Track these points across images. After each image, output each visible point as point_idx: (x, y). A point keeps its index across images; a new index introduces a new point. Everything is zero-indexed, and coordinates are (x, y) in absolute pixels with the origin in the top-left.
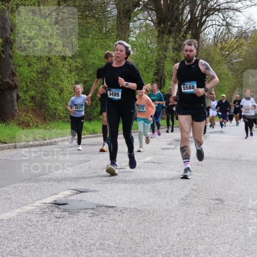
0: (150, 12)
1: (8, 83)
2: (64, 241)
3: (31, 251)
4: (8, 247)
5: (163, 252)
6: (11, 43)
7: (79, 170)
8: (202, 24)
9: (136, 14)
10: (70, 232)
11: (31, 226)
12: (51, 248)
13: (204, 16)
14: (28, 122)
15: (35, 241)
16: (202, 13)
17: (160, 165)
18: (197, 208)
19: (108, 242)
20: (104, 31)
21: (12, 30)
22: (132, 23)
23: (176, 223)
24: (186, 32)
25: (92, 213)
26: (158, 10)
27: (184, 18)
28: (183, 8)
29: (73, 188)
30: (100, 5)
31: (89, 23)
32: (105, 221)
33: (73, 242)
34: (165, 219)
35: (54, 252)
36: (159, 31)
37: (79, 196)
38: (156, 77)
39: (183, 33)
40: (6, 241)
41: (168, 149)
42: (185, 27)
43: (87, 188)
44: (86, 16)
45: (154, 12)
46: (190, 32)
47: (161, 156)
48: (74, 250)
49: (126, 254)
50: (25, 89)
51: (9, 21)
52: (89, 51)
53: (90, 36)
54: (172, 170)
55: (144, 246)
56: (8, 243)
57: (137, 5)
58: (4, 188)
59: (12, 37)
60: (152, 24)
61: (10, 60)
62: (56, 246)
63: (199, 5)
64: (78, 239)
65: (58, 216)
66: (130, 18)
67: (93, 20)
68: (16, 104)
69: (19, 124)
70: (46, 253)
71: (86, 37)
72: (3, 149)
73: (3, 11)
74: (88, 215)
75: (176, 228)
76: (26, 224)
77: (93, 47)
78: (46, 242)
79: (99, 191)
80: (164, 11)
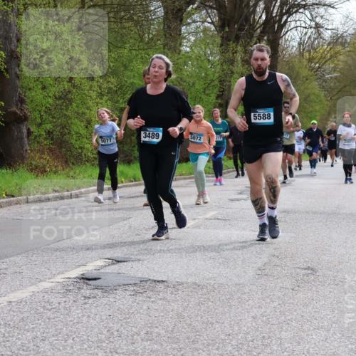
0: (209, 11)
1: (15, 113)
2: (96, 330)
3: (51, 344)
4: (19, 339)
5: (233, 343)
6: (18, 57)
7: (115, 232)
8: (282, 27)
9: (190, 14)
10: (104, 318)
11: (50, 310)
12: (78, 340)
13: (284, 14)
14: (44, 167)
15: (56, 330)
16: (281, 11)
17: (228, 223)
18: (279, 281)
19: (157, 330)
20: (147, 39)
22: (184, 27)
23: (250, 302)
24: (260, 38)
25: (134, 290)
26: (220, 8)
27: (257, 18)
28: (256, 5)
30: (139, 3)
31: (125, 28)
32: (152, 302)
33: (108, 331)
34: (236, 297)
35: (82, 345)
36: (222, 37)
37: (116, 268)
38: (220, 101)
39: (255, 39)
40: (17, 331)
41: (238, 200)
42: (259, 31)
43: (127, 256)
44: (121, 19)
45: (215, 11)
46: (265, 38)
47: (228, 210)
48: (110, 342)
49: (182, 346)
50: (39, 121)
51: (14, 27)
52: (126, 67)
53: (127, 46)
54: (244, 229)
55: (207, 335)
56: (19, 334)
58: (12, 259)
59: (18, 50)
60: (213, 28)
61: (17, 81)
62: (85, 337)
64: (116, 327)
65: (88, 295)
66: (181, 20)
67: (130, 24)
68: (26, 142)
69: (31, 170)
70: (72, 347)
71: (120, 47)
72: (10, 204)
73: (6, 14)
74: (128, 293)
75: (251, 308)
76: (44, 307)
77: (131, 61)
78: (71, 331)
79: (143, 261)
80: (228, 9)
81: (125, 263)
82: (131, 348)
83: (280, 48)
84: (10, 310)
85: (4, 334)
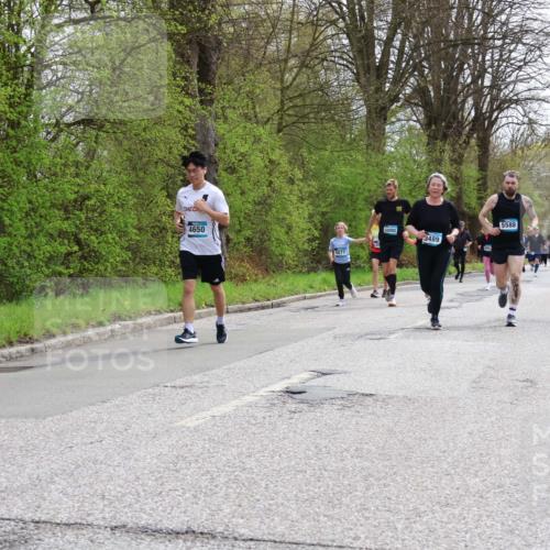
0: (415, 109)
2: (304, 446)
3: (257, 460)
4: (224, 455)
5: (449, 460)
6: (216, 162)
8: (492, 123)
9: (394, 113)
10: (311, 433)
11: (255, 425)
12: (285, 456)
13: (497, 109)
14: (244, 275)
15: (262, 446)
16: (492, 107)
18: (496, 393)
19: (366, 446)
20: (349, 140)
21: (216, 145)
22: (388, 126)
24: (469, 136)
25: (341, 404)
26: (427, 105)
27: (466, 115)
28: (464, 101)
29: (313, 368)
30: (341, 102)
31: (326, 129)
32: (361, 417)
33: (316, 447)
34: (450, 411)
35: (289, 462)
36: (429, 136)
37: (322, 381)
39: (464, 137)
40: (222, 447)
42: (467, 128)
43: (333, 368)
44: (322, 119)
45: (421, 108)
46: (475, 136)
48: (319, 459)
49: (394, 463)
50: (238, 227)
51: (212, 132)
52: (327, 169)
53: (329, 147)
56: (224, 450)
57: (396, 99)
58: (214, 371)
59: (217, 154)
60: (418, 126)
62: (292, 453)
63: (487, 95)
64: (324, 443)
65: (293, 409)
66: (385, 119)
67: (332, 124)
69: (231, 279)
70: (279, 464)
71: (321, 149)
72: (209, 314)
73: (203, 118)
74: (335, 407)
75: (467, 423)
76: (248, 422)
77: (333, 163)
78: (277, 447)
79: (350, 373)
80: (434, 106)
81: (331, 376)
82: (341, 465)
83: (491, 146)
84: (213, 425)
85: (209, 450)
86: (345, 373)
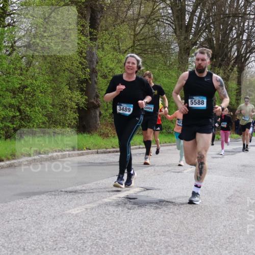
1: (93, 103)
2: (134, 228)
3: (109, 234)
4: (91, 230)
5: (212, 240)
6: (96, 72)
8: (246, 60)
9: (194, 51)
10: (139, 221)
11: (109, 215)
12: (123, 233)
13: (248, 53)
14: (108, 134)
15: (112, 226)
18: (239, 205)
19: (168, 230)
20: (168, 64)
21: (97, 63)
22: (190, 58)
23: (223, 217)
24: (233, 66)
25: (156, 206)
27: (232, 54)
28: (232, 47)
29: (141, 186)
30: (165, 44)
31: (157, 58)
32: (166, 214)
33: (141, 229)
34: (214, 213)
35: (126, 236)
36: (212, 64)
37: (146, 193)
39: (230, 66)
40: (90, 226)
41: (217, 158)
42: (233, 62)
43: (153, 186)
44: (155, 52)
46: (236, 66)
47: (211, 163)
48: (142, 235)
49: (182, 240)
50: (106, 108)
51: (95, 55)
53: (157, 67)
54: (220, 175)
55: (197, 235)
56: (91, 227)
57: (195, 44)
59: (97, 68)
61: (95, 85)
62: (128, 231)
63: (244, 44)
64: (145, 227)
65: (130, 208)
66: (189, 54)
67: (160, 55)
68: (98, 120)
69: (101, 135)
70: (120, 237)
71: (154, 68)
72: (88, 154)
73: (91, 48)
74: (152, 208)
75: (223, 221)
76: (105, 213)
77: (159, 76)
78: (120, 228)
79: (162, 189)
80: (215, 49)
81: (151, 191)
82: (154, 239)
84: (86, 214)
85: (83, 227)
86: (159, 189)
